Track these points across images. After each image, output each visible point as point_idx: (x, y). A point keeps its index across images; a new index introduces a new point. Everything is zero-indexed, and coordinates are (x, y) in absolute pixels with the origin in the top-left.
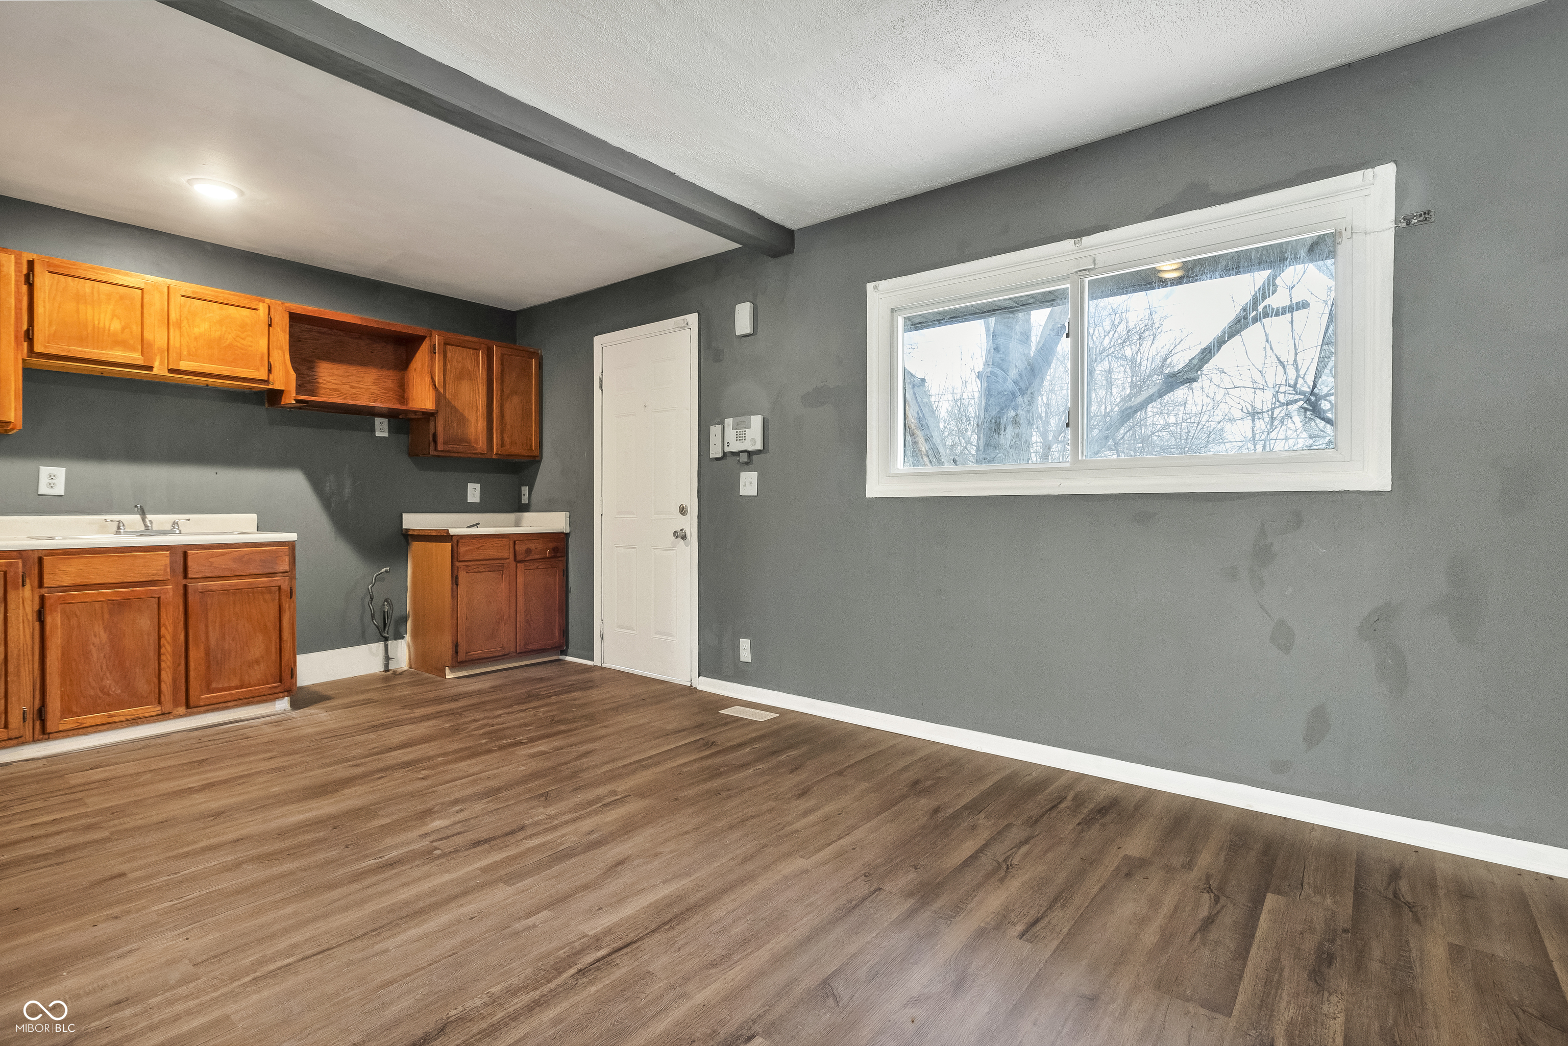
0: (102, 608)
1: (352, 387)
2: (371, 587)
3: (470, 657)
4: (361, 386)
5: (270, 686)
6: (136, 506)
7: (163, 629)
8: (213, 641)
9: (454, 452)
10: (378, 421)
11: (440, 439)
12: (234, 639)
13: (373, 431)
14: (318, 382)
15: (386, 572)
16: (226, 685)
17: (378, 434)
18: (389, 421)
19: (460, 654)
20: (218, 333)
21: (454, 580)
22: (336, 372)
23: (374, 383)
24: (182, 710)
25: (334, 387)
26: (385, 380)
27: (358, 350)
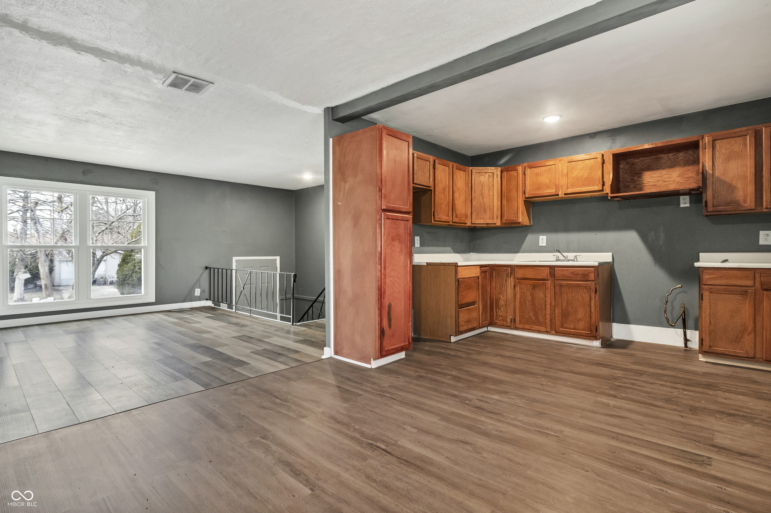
0: (530, 287)
1: (664, 182)
2: (667, 295)
3: (713, 350)
4: (670, 180)
5: (586, 332)
6: (555, 250)
8: (564, 306)
9: (722, 211)
10: (682, 198)
11: (710, 204)
12: (572, 308)
13: (679, 204)
14: (644, 183)
15: (679, 287)
16: (569, 327)
17: (682, 206)
18: (690, 197)
19: (704, 347)
20: (582, 174)
21: (701, 296)
22: (654, 175)
23: (679, 176)
24: (554, 332)
25: (653, 184)
26: (686, 173)
27: (668, 160)
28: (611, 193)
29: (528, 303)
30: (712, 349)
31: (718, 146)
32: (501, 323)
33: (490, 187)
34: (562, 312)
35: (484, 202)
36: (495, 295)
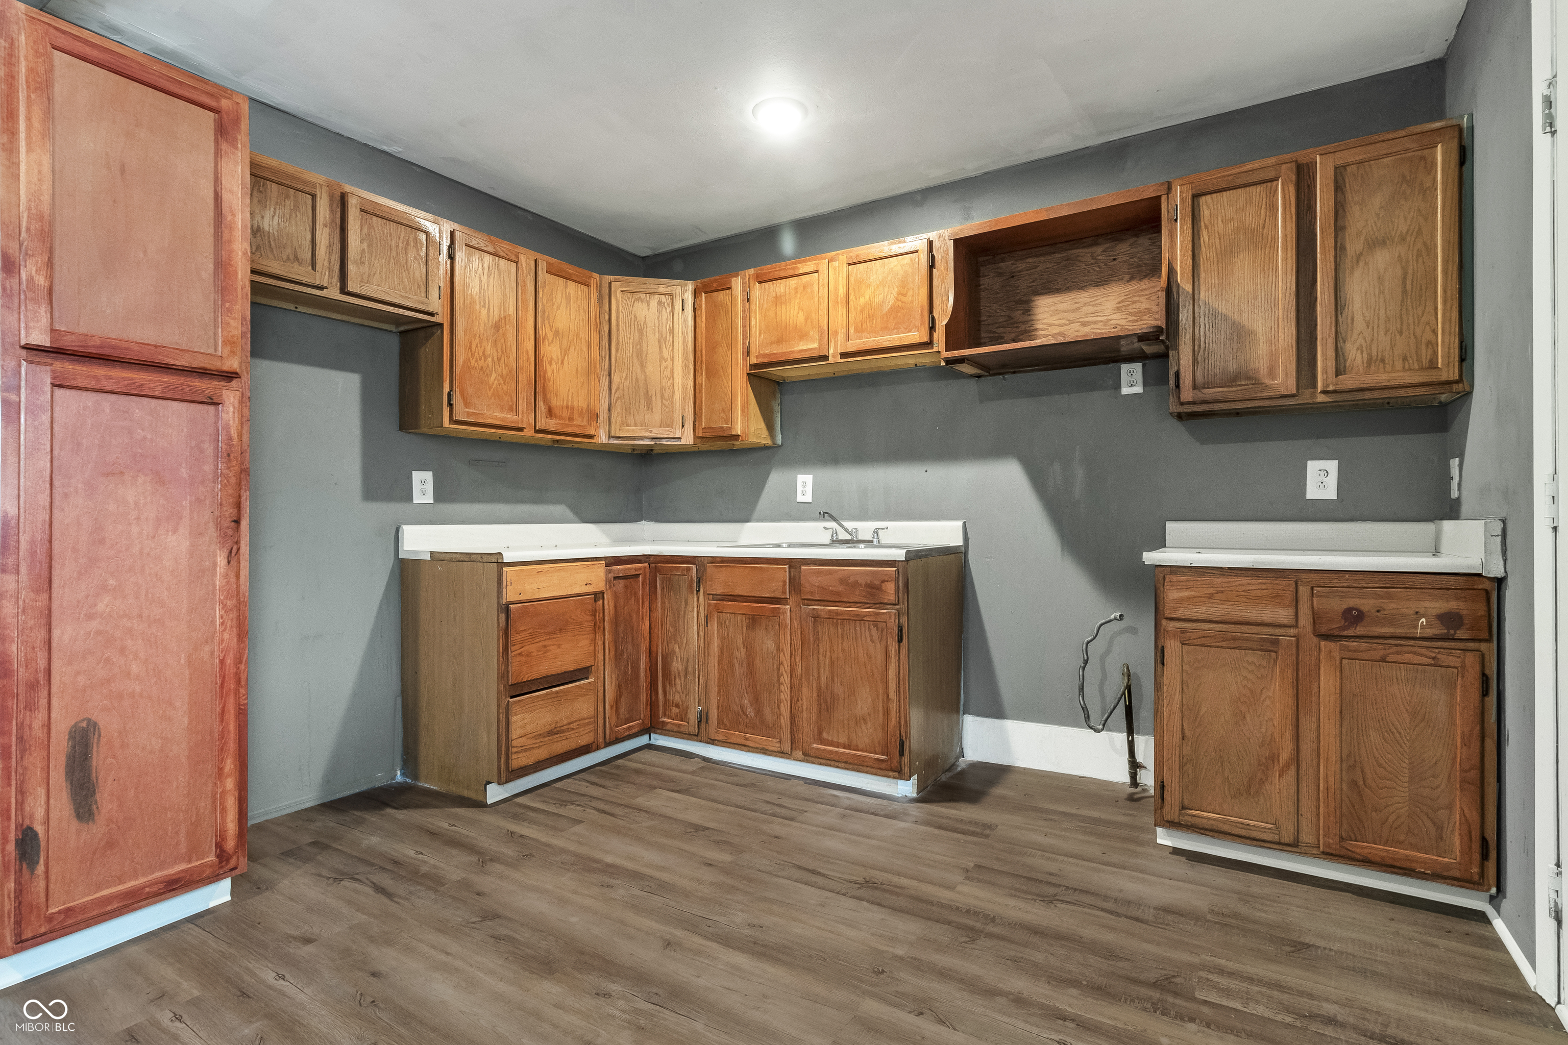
0: (742, 622)
1: (1084, 324)
2: (1088, 642)
3: (1189, 819)
4: (1097, 319)
5: (876, 756)
6: (820, 513)
7: (782, 654)
10: (1125, 368)
11: (1186, 380)
12: (841, 683)
13: (1118, 386)
14: (1036, 330)
15: (1115, 619)
16: (836, 740)
17: (1125, 391)
18: (1144, 366)
19: (1167, 808)
20: (881, 297)
21: (1160, 654)
22: (1061, 307)
23: (1117, 308)
24: (799, 754)
25: (1057, 331)
26: (1135, 299)
27: (1092, 264)
28: (948, 349)
29: (737, 669)
30: (1187, 815)
31: (1207, 212)
32: (676, 725)
33: (664, 336)
34: (819, 696)
35: (645, 377)
36: (662, 644)
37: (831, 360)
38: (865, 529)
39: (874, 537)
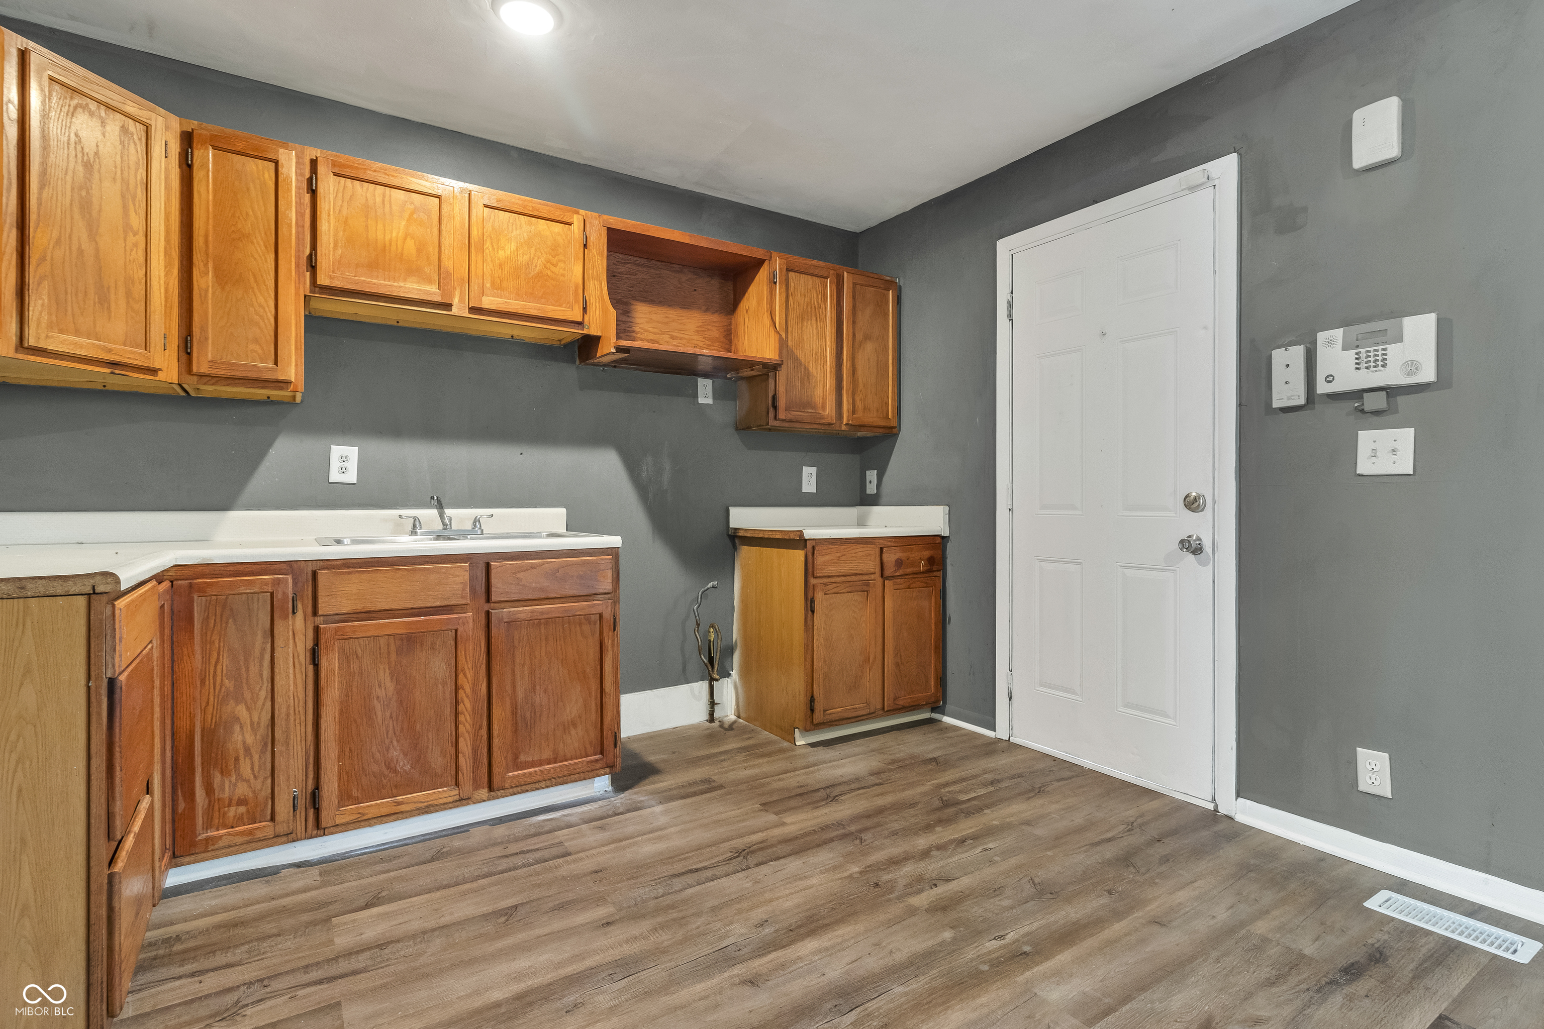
0: (388, 645)
1: (673, 337)
2: (697, 609)
3: (828, 717)
4: (682, 336)
5: (589, 759)
6: (432, 498)
7: (461, 676)
8: (520, 694)
9: (797, 422)
10: (701, 382)
11: (784, 404)
12: (545, 691)
13: (696, 396)
15: (714, 587)
16: (536, 758)
17: (701, 400)
18: (713, 383)
19: (816, 709)
20: (526, 258)
21: (809, 604)
22: (654, 317)
23: (697, 331)
24: (484, 792)
25: (652, 338)
26: (709, 327)
27: (679, 288)
28: (618, 337)
29: (379, 714)
30: (828, 714)
31: (792, 284)
32: (242, 833)
34: (514, 714)
35: (97, 250)
37: (455, 311)
38: (460, 516)
39: (475, 526)
